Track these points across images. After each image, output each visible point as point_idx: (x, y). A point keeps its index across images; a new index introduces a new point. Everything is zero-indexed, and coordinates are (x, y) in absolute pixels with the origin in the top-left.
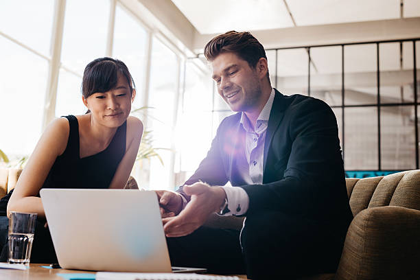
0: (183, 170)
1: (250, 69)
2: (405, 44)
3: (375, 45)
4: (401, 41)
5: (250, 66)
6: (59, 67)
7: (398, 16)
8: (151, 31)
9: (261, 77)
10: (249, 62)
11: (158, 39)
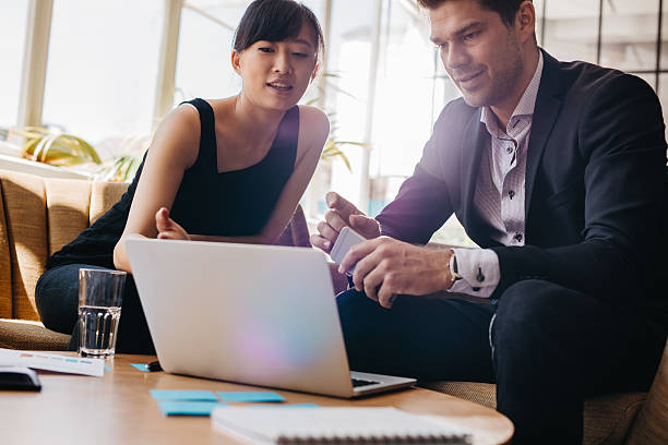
0: (383, 173)
1: (503, 26)
5: (504, 21)
9: (523, 40)
10: (502, 15)
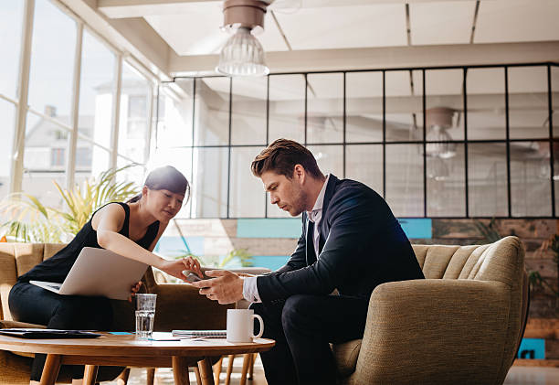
2: (414, 72)
3: (381, 73)
4: (411, 70)
6: (27, 111)
7: (405, 43)
8: (121, 54)
11: (129, 63)
